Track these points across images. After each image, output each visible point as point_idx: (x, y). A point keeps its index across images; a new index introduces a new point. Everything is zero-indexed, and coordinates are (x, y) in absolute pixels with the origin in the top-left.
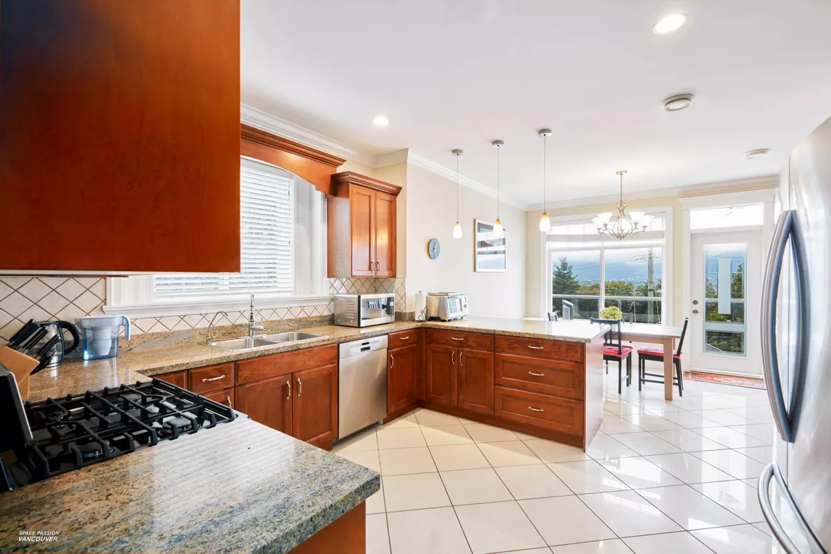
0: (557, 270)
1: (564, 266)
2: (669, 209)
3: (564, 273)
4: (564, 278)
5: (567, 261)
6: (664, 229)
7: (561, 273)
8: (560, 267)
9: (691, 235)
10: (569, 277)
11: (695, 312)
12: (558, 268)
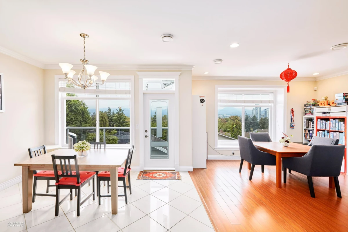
0: (117, 112)
1: (120, 110)
2: (132, 77)
3: (120, 113)
4: (120, 115)
5: (122, 108)
6: (130, 89)
7: (119, 113)
8: (119, 111)
9: (144, 93)
10: (122, 115)
11: (146, 136)
12: (118, 111)
